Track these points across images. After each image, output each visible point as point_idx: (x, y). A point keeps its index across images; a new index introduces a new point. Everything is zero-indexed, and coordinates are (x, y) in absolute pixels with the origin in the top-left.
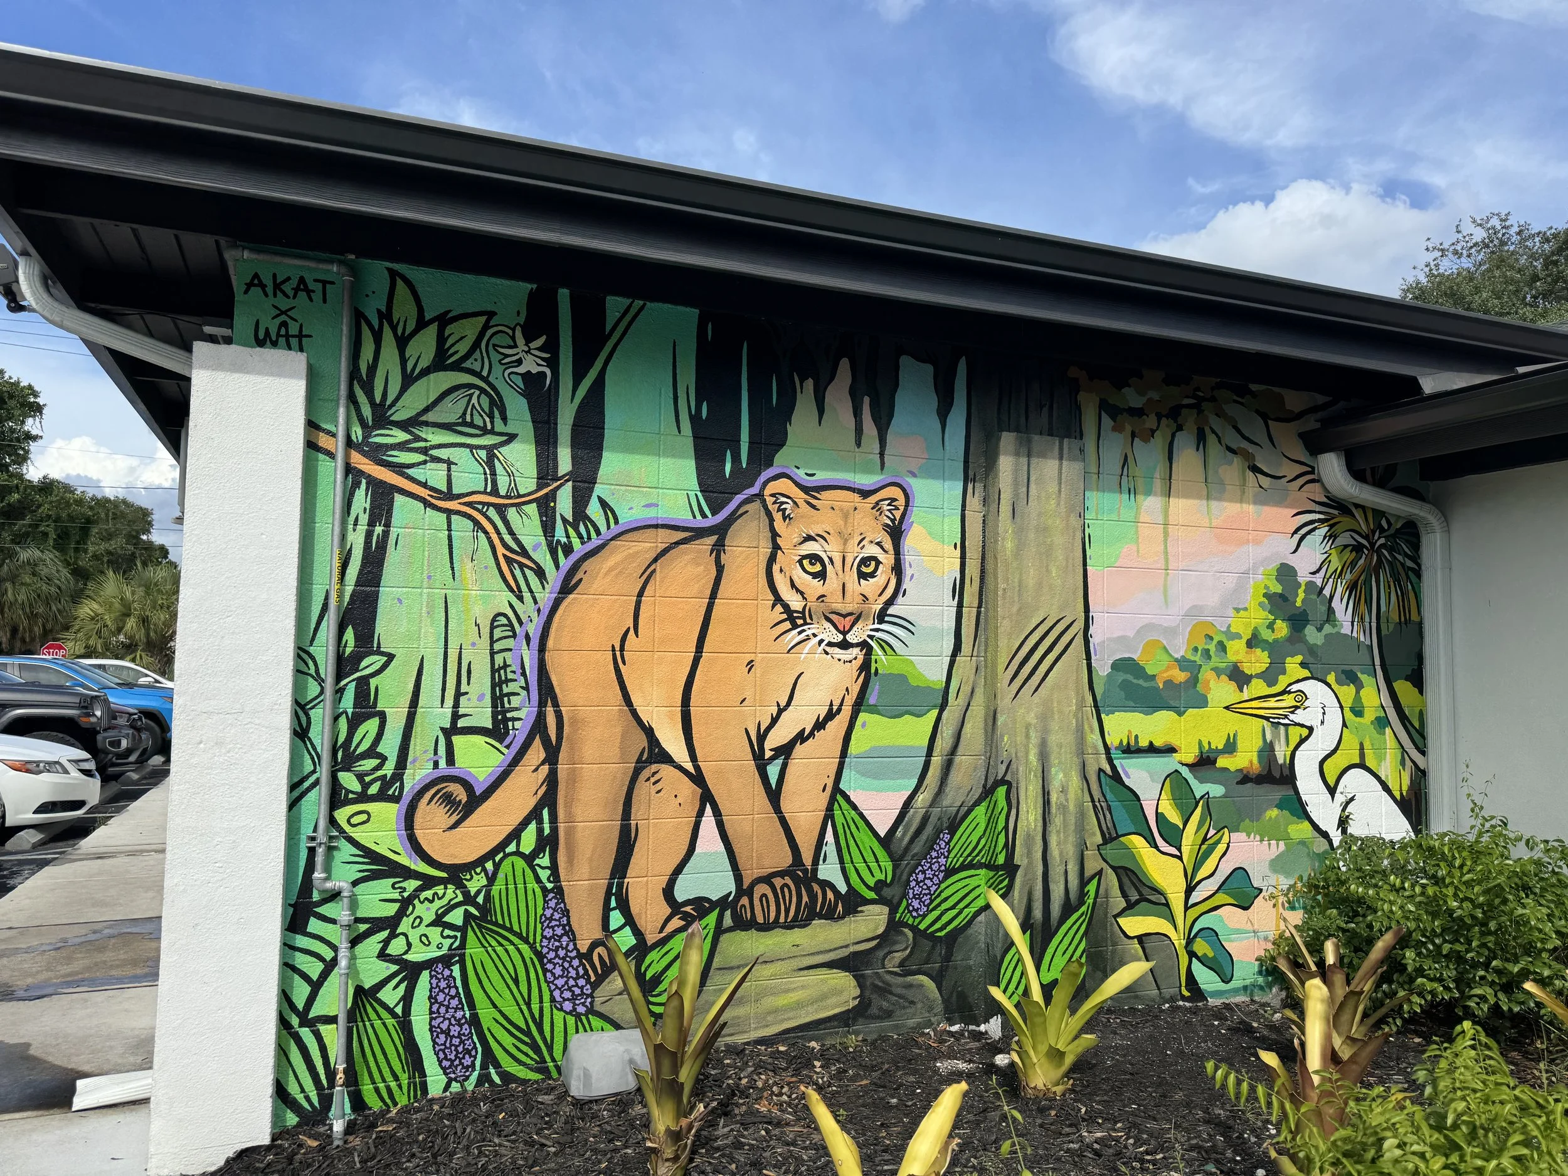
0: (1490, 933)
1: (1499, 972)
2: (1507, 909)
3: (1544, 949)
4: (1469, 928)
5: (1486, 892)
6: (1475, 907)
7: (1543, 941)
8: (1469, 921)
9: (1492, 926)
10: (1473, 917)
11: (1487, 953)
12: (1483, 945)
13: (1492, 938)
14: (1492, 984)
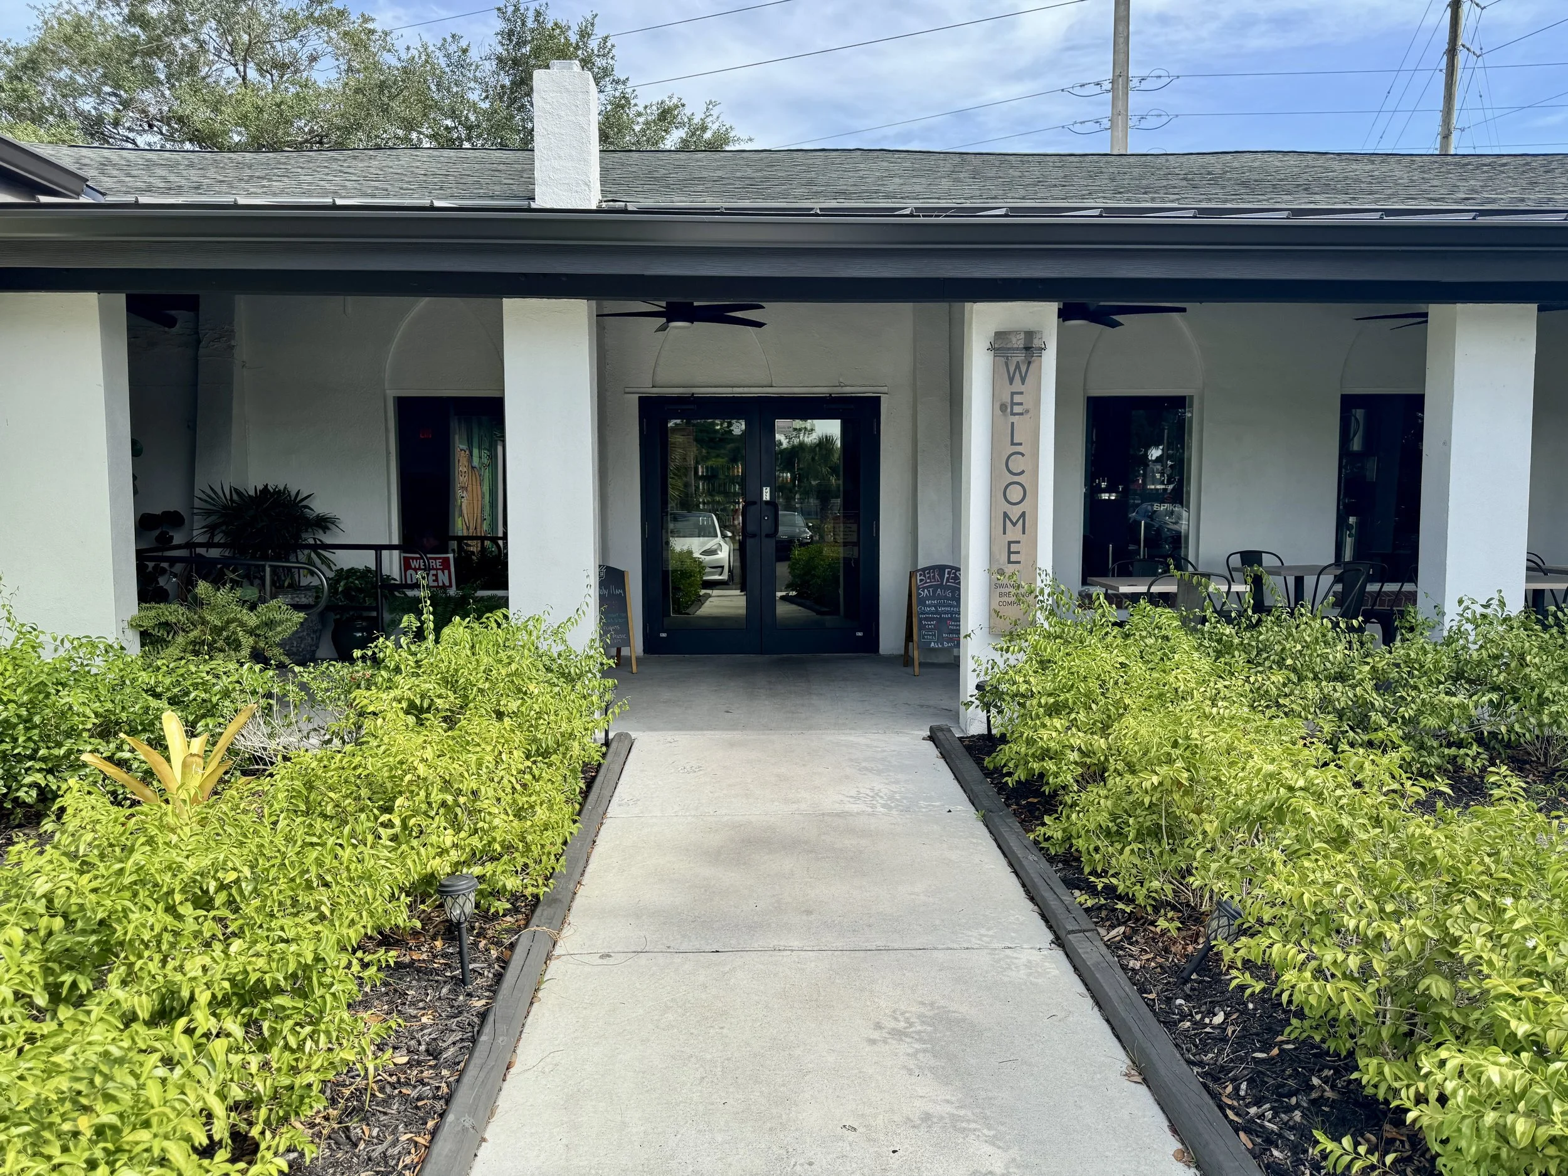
0: (35, 727)
1: (44, 759)
2: (49, 702)
3: (85, 730)
4: (14, 726)
5: (29, 690)
6: (20, 706)
7: (83, 723)
8: (15, 720)
9: (37, 719)
10: (19, 716)
11: (32, 745)
12: (29, 739)
13: (36, 731)
14: (40, 770)
